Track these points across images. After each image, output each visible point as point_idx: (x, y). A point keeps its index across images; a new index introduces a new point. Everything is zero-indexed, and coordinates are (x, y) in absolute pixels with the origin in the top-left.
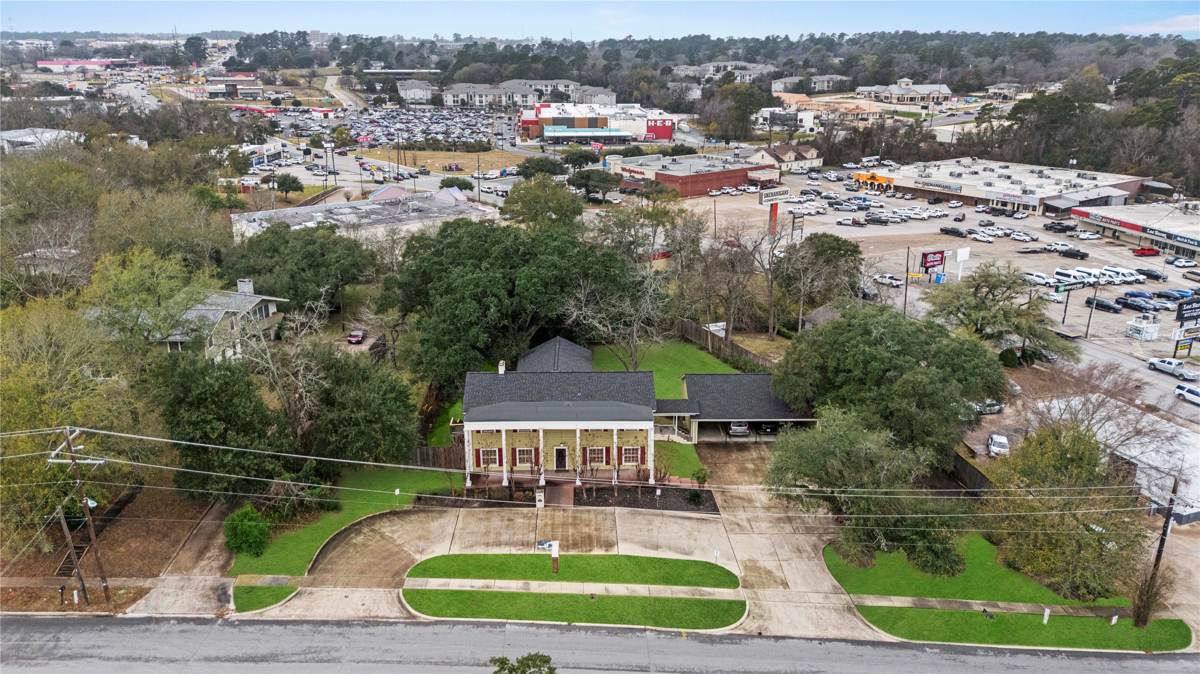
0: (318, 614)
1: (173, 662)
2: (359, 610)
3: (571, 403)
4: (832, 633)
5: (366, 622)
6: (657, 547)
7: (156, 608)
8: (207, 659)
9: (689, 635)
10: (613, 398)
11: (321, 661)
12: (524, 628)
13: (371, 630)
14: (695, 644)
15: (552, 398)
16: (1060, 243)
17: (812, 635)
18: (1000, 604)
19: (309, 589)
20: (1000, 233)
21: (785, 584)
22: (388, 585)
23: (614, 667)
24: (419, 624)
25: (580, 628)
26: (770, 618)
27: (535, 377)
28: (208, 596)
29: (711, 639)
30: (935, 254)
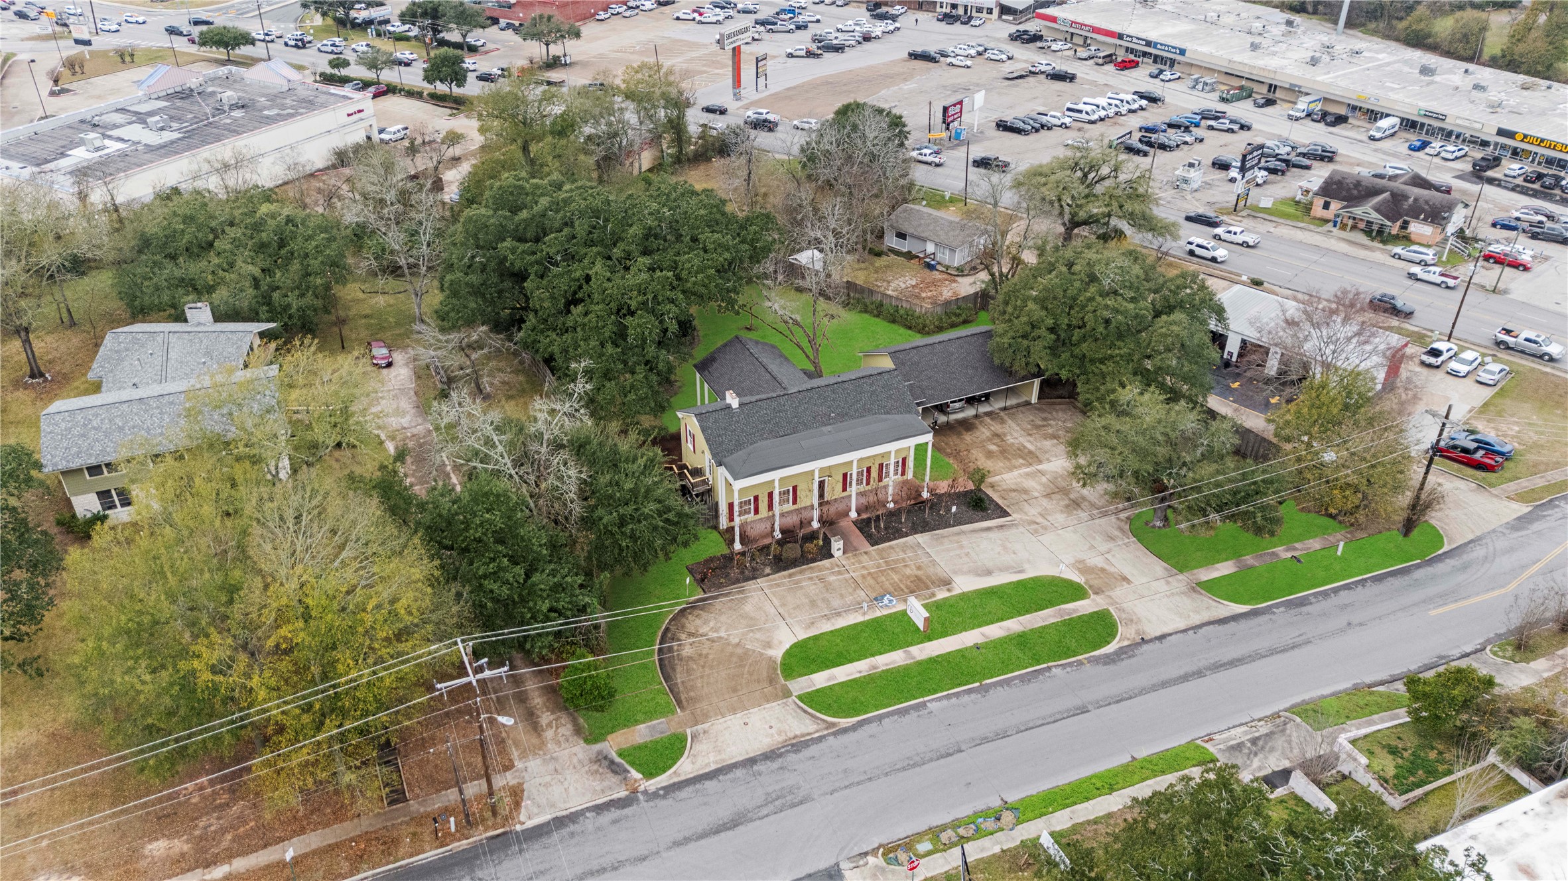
0: (735, 753)
1: (644, 859)
2: (772, 735)
3: (829, 428)
4: (1196, 619)
5: (793, 745)
6: (989, 573)
7: (553, 806)
8: (677, 844)
9: (1089, 660)
10: (870, 411)
11: (793, 805)
12: (945, 702)
13: (806, 753)
14: (1101, 669)
15: (806, 427)
16: (1044, 62)
17: (1182, 626)
18: (1297, 545)
19: (699, 728)
20: (973, 52)
21: (1125, 579)
22: (776, 698)
23: (1059, 717)
24: (845, 731)
25: (995, 684)
26: (1139, 620)
27: (775, 404)
28: (597, 772)
29: (1110, 659)
30: (955, 105)
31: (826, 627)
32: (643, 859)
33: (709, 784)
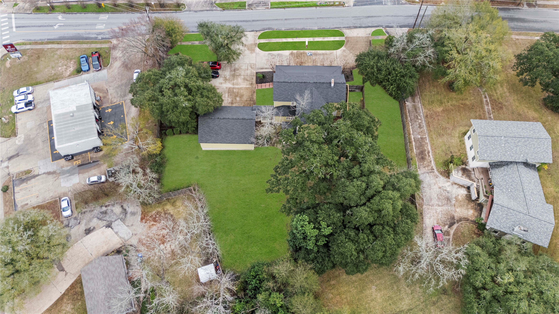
0: (362, 30)
8: (380, 16)
11: (356, 17)
12: (313, 28)
13: (348, 26)
19: (368, 36)
22: (349, 37)
24: (338, 28)
25: (300, 29)
29: (269, 29)
31: (328, 52)
32: (387, 16)
33: (370, 25)
